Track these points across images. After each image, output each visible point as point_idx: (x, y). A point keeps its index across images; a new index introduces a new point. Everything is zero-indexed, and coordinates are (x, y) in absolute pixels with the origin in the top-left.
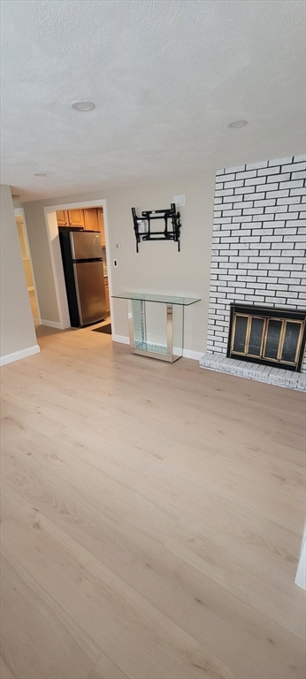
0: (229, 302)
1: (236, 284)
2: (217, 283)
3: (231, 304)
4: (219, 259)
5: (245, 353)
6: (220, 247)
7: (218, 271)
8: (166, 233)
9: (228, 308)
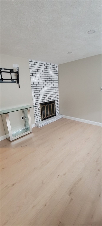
0: (39, 103)
1: (40, 97)
2: (35, 98)
3: (40, 104)
4: (34, 90)
5: (46, 117)
6: (34, 85)
7: (34, 94)
8: (12, 79)
9: (39, 105)
